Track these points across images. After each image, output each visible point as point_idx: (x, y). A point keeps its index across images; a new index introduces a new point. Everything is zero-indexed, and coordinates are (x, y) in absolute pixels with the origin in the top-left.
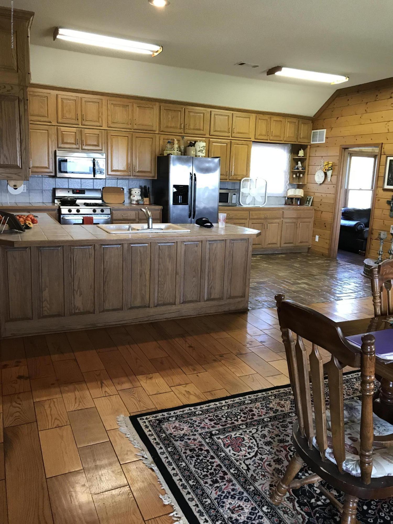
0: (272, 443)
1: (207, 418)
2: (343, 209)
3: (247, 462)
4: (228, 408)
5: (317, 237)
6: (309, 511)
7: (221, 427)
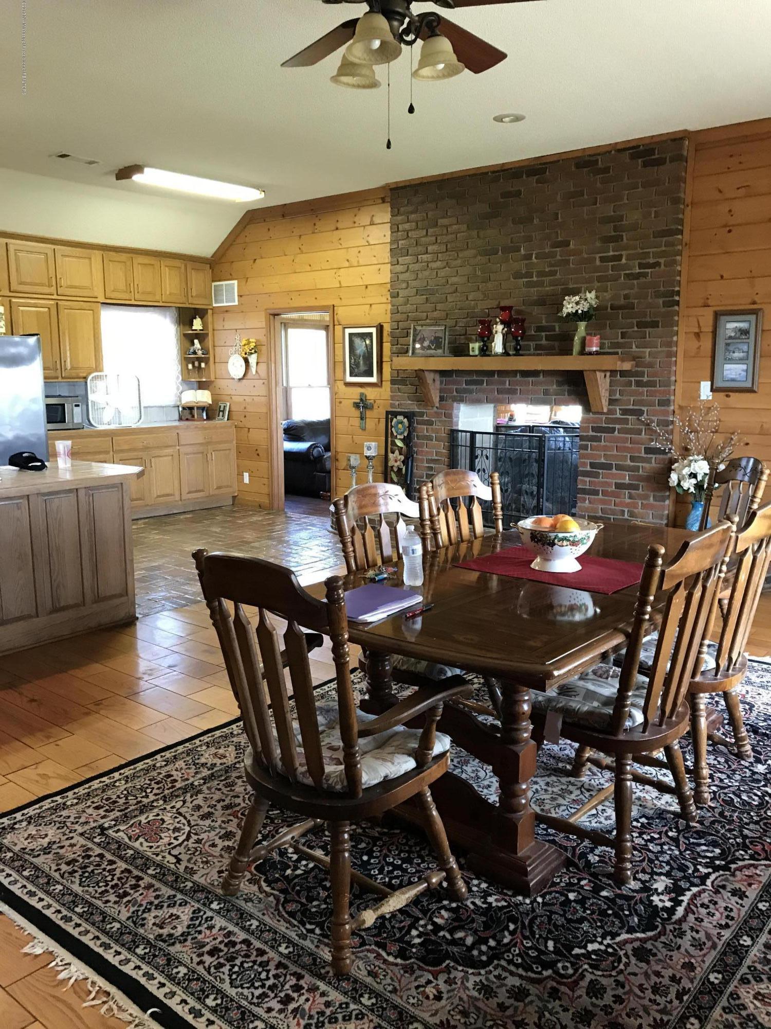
0: (212, 813)
1: (89, 807)
2: (284, 422)
3: (174, 852)
4: (127, 782)
5: (246, 475)
6: (284, 887)
7: (118, 814)
